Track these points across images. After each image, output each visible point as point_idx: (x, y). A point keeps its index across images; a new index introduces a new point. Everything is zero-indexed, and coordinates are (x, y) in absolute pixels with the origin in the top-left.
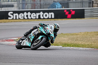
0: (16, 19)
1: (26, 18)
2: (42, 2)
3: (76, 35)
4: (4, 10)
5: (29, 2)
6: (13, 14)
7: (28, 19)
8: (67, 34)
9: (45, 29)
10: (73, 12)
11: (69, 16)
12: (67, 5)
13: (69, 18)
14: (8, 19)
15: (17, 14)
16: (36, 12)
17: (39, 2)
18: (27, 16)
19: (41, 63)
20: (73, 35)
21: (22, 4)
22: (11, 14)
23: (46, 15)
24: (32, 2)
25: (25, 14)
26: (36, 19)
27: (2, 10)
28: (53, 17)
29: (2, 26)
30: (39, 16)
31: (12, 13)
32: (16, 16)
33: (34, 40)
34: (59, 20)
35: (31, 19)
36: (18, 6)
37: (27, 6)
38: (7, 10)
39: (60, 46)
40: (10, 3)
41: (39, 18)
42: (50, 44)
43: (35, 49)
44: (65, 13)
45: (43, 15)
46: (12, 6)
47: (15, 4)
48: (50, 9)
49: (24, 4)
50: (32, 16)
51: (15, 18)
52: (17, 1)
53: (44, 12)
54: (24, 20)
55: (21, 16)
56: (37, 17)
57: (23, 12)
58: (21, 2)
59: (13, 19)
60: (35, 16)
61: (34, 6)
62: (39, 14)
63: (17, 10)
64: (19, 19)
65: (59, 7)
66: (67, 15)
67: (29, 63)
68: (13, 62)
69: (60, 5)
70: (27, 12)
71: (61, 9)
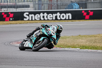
0: (32, 20)
1: (42, 19)
2: (59, 2)
3: (95, 36)
4: (19, 11)
5: (45, 2)
6: (28, 15)
7: (44, 20)
8: (84, 36)
9: (47, 30)
10: (91, 13)
11: (87, 17)
12: (85, 6)
13: (87, 19)
14: (23, 20)
15: (33, 15)
16: (52, 13)
17: (56, 3)
18: (43, 17)
19: (58, 67)
20: (91, 37)
21: (38, 4)
22: (27, 15)
23: (63, 16)
24: (48, 2)
25: (42, 15)
26: (53, 20)
27: (18, 11)
28: (70, 18)
29: (18, 27)
30: (56, 17)
31: (28, 13)
32: (32, 17)
33: (36, 41)
34: (77, 21)
35: (48, 20)
36: (34, 7)
37: (43, 7)
40: (26, 3)
41: (56, 19)
42: (53, 46)
43: (37, 50)
44: (83, 14)
45: (60, 16)
46: (28, 6)
47: (31, 5)
48: (68, 10)
49: (40, 4)
50: (49, 17)
51: (30, 19)
52: (33, 1)
53: (61, 12)
54: (40, 21)
55: (37, 17)
56: (54, 18)
57: (39, 13)
58: (37, 3)
59: (29, 20)
60: (52, 17)
61: (50, 6)
62: (56, 15)
63: (33, 11)
64: (35, 20)
65: (76, 8)
66: (85, 16)
67: (45, 66)
69: (77, 6)
70: (44, 13)
71: (79, 9)
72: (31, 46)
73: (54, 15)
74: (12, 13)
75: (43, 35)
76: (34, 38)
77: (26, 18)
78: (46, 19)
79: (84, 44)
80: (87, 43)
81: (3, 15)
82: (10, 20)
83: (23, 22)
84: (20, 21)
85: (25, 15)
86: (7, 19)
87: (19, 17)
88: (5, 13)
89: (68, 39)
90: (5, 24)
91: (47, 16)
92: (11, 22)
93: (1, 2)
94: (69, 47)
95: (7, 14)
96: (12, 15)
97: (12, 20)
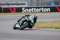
0: (27, 12)
2: (43, 2)
4: (20, 7)
5: (35, 2)
6: (25, 9)
7: (34, 12)
9: (28, 18)
16: (39, 8)
17: (41, 2)
18: (34, 10)
23: (45, 10)
24: (36, 2)
26: (39, 12)
27: (18, 7)
28: (49, 11)
30: (41, 10)
31: (24, 8)
32: (27, 10)
36: (28, 4)
37: (33, 4)
38: (21, 7)
39: (54, 29)
41: (41, 11)
44: (57, 8)
45: (43, 10)
46: (24, 4)
47: (26, 3)
51: (26, 12)
52: (27, 1)
53: (44, 8)
54: (32, 13)
56: (40, 11)
57: (31, 8)
58: (30, 2)
59: (25, 12)
60: (38, 10)
61: (38, 4)
62: (41, 9)
63: (27, 7)
64: (29, 12)
65: (53, 5)
66: (58, 10)
68: (25, 39)
70: (34, 8)
71: (55, 6)
72: (19, 27)
73: (40, 9)
74: (15, 8)
75: (26, 21)
76: (21, 22)
77: (23, 11)
78: (35, 11)
79: (58, 26)
80: (59, 26)
81: (10, 9)
82: (14, 12)
83: (21, 13)
84: (20, 13)
85: (23, 9)
86: (12, 11)
87: (19, 10)
88: (11, 8)
89: (48, 23)
90: (11, 14)
91: (36, 10)
92: (14, 13)
93: (9, 2)
94: (49, 28)
95: (12, 8)
96: (15, 9)
97: (15, 12)
